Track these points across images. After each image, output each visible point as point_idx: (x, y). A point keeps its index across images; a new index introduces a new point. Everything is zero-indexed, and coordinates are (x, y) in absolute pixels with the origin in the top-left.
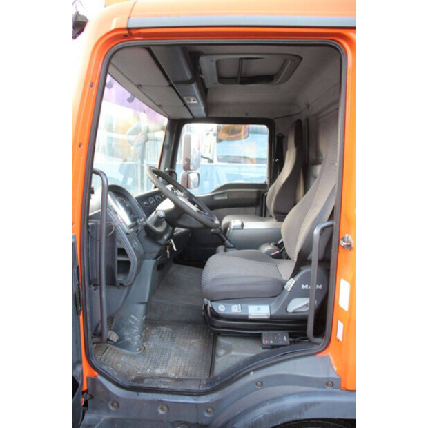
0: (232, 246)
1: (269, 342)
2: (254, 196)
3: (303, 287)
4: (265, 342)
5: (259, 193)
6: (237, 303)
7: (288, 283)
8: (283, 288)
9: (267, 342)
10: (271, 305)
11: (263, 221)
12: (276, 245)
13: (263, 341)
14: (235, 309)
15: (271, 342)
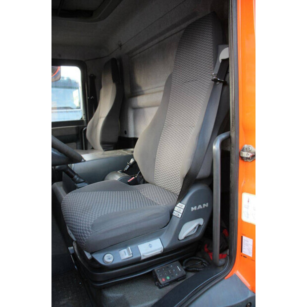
0: (82, 180)
1: (166, 279)
2: (74, 132)
3: (192, 209)
4: (162, 281)
5: (77, 129)
6: (125, 247)
7: (176, 209)
8: (171, 215)
9: (164, 280)
10: (161, 237)
11: (88, 153)
12: (123, 172)
13: (160, 280)
14: (125, 254)
15: (168, 278)
